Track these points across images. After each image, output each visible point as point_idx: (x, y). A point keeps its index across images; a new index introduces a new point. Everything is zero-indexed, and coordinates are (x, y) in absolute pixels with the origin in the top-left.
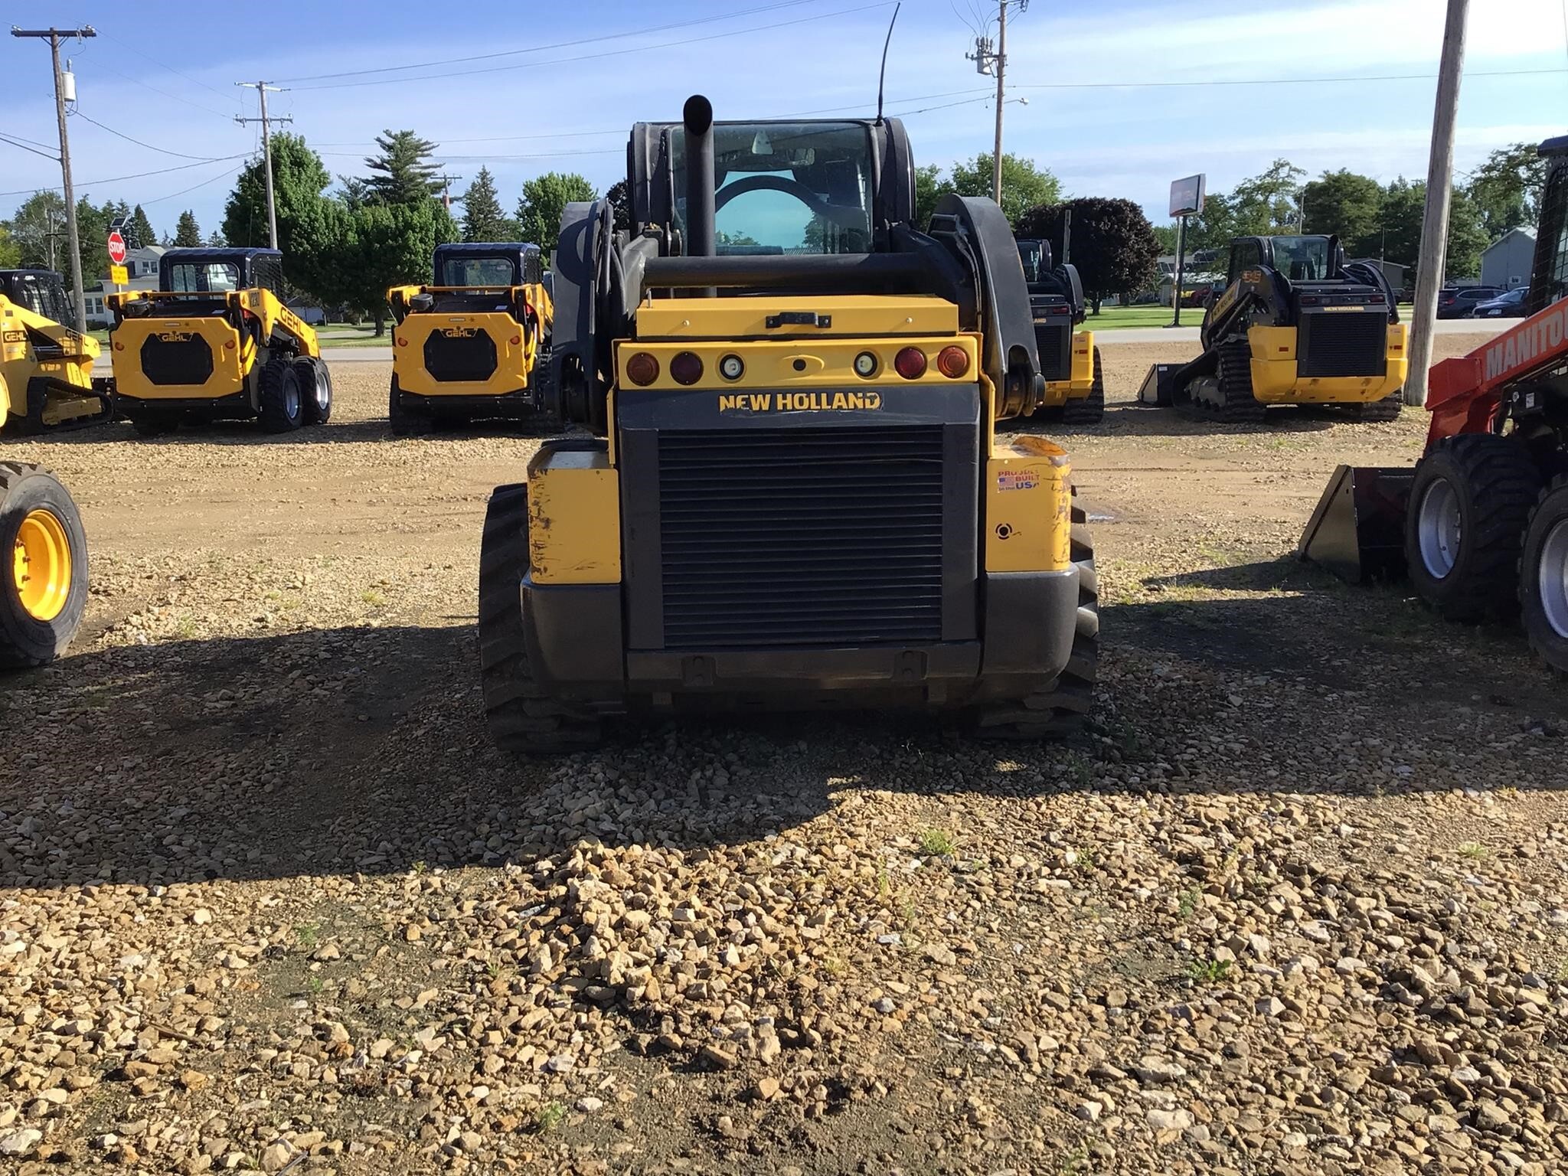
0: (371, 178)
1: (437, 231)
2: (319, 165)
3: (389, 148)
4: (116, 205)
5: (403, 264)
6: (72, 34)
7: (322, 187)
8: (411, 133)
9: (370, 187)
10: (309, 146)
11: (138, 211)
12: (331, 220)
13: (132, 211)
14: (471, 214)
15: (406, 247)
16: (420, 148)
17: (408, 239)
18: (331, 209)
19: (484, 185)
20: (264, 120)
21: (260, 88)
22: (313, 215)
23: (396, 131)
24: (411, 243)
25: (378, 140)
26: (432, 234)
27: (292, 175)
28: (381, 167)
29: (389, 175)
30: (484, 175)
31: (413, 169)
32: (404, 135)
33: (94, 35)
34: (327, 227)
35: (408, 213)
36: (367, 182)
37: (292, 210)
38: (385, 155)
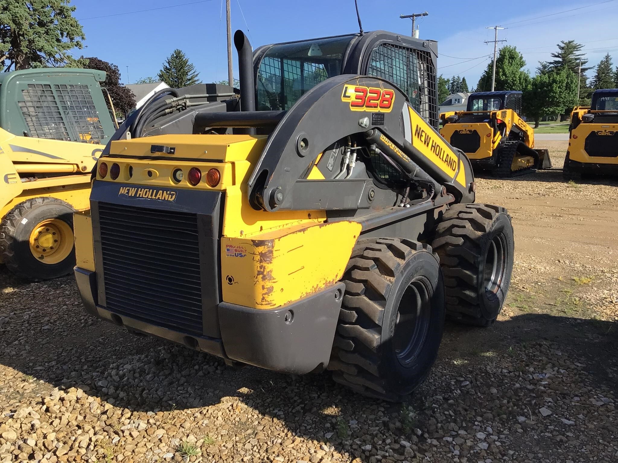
0: (552, 61)
1: (567, 83)
2: (521, 58)
3: (562, 48)
4: (456, 77)
5: (549, 98)
6: (419, 15)
7: (521, 67)
8: (573, 42)
9: (552, 65)
10: (517, 51)
11: (464, 79)
12: (522, 81)
13: (461, 79)
14: (599, 74)
15: (551, 90)
16: (576, 48)
17: (553, 87)
18: (523, 76)
19: (607, 61)
20: (495, 42)
21: (495, 29)
22: (514, 79)
23: (566, 41)
24: (554, 88)
25: (558, 45)
26: (564, 84)
27: (509, 62)
28: (558, 56)
29: (560, 60)
30: (607, 57)
31: (571, 57)
32: (570, 42)
33: (427, 15)
34: (520, 83)
35: (555, 76)
36: (551, 63)
37: (506, 77)
38: (560, 51)
